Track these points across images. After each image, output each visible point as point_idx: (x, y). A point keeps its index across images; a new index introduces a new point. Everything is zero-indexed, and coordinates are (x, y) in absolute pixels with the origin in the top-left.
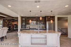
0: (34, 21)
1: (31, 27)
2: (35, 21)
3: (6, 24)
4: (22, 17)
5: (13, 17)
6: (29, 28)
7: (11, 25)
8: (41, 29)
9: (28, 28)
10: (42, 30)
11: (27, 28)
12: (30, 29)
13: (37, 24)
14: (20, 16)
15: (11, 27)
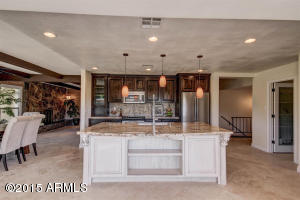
0: (138, 89)
1: (128, 112)
2: (143, 89)
3: (33, 99)
4: (94, 77)
5: (61, 77)
6: (121, 115)
7: (52, 103)
8: (162, 121)
9: (118, 114)
10: (166, 124)
11: (111, 117)
12: (123, 118)
13: (148, 100)
14: (87, 72)
15: (55, 112)
